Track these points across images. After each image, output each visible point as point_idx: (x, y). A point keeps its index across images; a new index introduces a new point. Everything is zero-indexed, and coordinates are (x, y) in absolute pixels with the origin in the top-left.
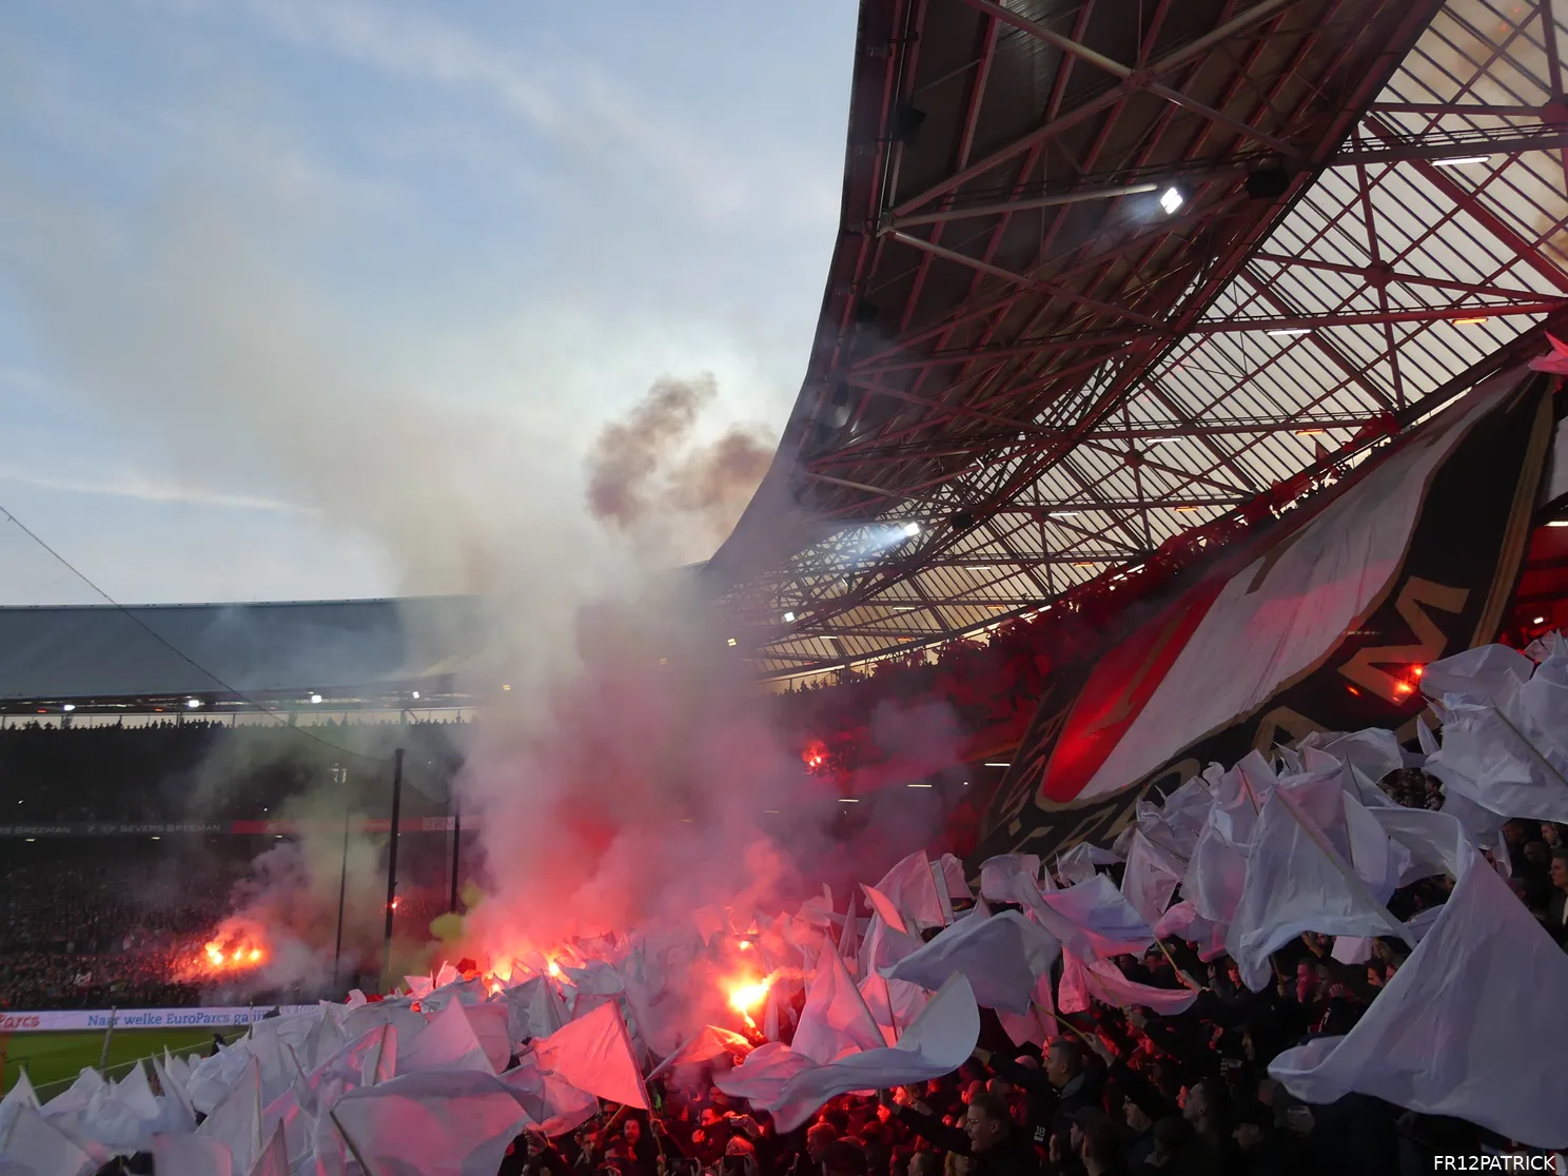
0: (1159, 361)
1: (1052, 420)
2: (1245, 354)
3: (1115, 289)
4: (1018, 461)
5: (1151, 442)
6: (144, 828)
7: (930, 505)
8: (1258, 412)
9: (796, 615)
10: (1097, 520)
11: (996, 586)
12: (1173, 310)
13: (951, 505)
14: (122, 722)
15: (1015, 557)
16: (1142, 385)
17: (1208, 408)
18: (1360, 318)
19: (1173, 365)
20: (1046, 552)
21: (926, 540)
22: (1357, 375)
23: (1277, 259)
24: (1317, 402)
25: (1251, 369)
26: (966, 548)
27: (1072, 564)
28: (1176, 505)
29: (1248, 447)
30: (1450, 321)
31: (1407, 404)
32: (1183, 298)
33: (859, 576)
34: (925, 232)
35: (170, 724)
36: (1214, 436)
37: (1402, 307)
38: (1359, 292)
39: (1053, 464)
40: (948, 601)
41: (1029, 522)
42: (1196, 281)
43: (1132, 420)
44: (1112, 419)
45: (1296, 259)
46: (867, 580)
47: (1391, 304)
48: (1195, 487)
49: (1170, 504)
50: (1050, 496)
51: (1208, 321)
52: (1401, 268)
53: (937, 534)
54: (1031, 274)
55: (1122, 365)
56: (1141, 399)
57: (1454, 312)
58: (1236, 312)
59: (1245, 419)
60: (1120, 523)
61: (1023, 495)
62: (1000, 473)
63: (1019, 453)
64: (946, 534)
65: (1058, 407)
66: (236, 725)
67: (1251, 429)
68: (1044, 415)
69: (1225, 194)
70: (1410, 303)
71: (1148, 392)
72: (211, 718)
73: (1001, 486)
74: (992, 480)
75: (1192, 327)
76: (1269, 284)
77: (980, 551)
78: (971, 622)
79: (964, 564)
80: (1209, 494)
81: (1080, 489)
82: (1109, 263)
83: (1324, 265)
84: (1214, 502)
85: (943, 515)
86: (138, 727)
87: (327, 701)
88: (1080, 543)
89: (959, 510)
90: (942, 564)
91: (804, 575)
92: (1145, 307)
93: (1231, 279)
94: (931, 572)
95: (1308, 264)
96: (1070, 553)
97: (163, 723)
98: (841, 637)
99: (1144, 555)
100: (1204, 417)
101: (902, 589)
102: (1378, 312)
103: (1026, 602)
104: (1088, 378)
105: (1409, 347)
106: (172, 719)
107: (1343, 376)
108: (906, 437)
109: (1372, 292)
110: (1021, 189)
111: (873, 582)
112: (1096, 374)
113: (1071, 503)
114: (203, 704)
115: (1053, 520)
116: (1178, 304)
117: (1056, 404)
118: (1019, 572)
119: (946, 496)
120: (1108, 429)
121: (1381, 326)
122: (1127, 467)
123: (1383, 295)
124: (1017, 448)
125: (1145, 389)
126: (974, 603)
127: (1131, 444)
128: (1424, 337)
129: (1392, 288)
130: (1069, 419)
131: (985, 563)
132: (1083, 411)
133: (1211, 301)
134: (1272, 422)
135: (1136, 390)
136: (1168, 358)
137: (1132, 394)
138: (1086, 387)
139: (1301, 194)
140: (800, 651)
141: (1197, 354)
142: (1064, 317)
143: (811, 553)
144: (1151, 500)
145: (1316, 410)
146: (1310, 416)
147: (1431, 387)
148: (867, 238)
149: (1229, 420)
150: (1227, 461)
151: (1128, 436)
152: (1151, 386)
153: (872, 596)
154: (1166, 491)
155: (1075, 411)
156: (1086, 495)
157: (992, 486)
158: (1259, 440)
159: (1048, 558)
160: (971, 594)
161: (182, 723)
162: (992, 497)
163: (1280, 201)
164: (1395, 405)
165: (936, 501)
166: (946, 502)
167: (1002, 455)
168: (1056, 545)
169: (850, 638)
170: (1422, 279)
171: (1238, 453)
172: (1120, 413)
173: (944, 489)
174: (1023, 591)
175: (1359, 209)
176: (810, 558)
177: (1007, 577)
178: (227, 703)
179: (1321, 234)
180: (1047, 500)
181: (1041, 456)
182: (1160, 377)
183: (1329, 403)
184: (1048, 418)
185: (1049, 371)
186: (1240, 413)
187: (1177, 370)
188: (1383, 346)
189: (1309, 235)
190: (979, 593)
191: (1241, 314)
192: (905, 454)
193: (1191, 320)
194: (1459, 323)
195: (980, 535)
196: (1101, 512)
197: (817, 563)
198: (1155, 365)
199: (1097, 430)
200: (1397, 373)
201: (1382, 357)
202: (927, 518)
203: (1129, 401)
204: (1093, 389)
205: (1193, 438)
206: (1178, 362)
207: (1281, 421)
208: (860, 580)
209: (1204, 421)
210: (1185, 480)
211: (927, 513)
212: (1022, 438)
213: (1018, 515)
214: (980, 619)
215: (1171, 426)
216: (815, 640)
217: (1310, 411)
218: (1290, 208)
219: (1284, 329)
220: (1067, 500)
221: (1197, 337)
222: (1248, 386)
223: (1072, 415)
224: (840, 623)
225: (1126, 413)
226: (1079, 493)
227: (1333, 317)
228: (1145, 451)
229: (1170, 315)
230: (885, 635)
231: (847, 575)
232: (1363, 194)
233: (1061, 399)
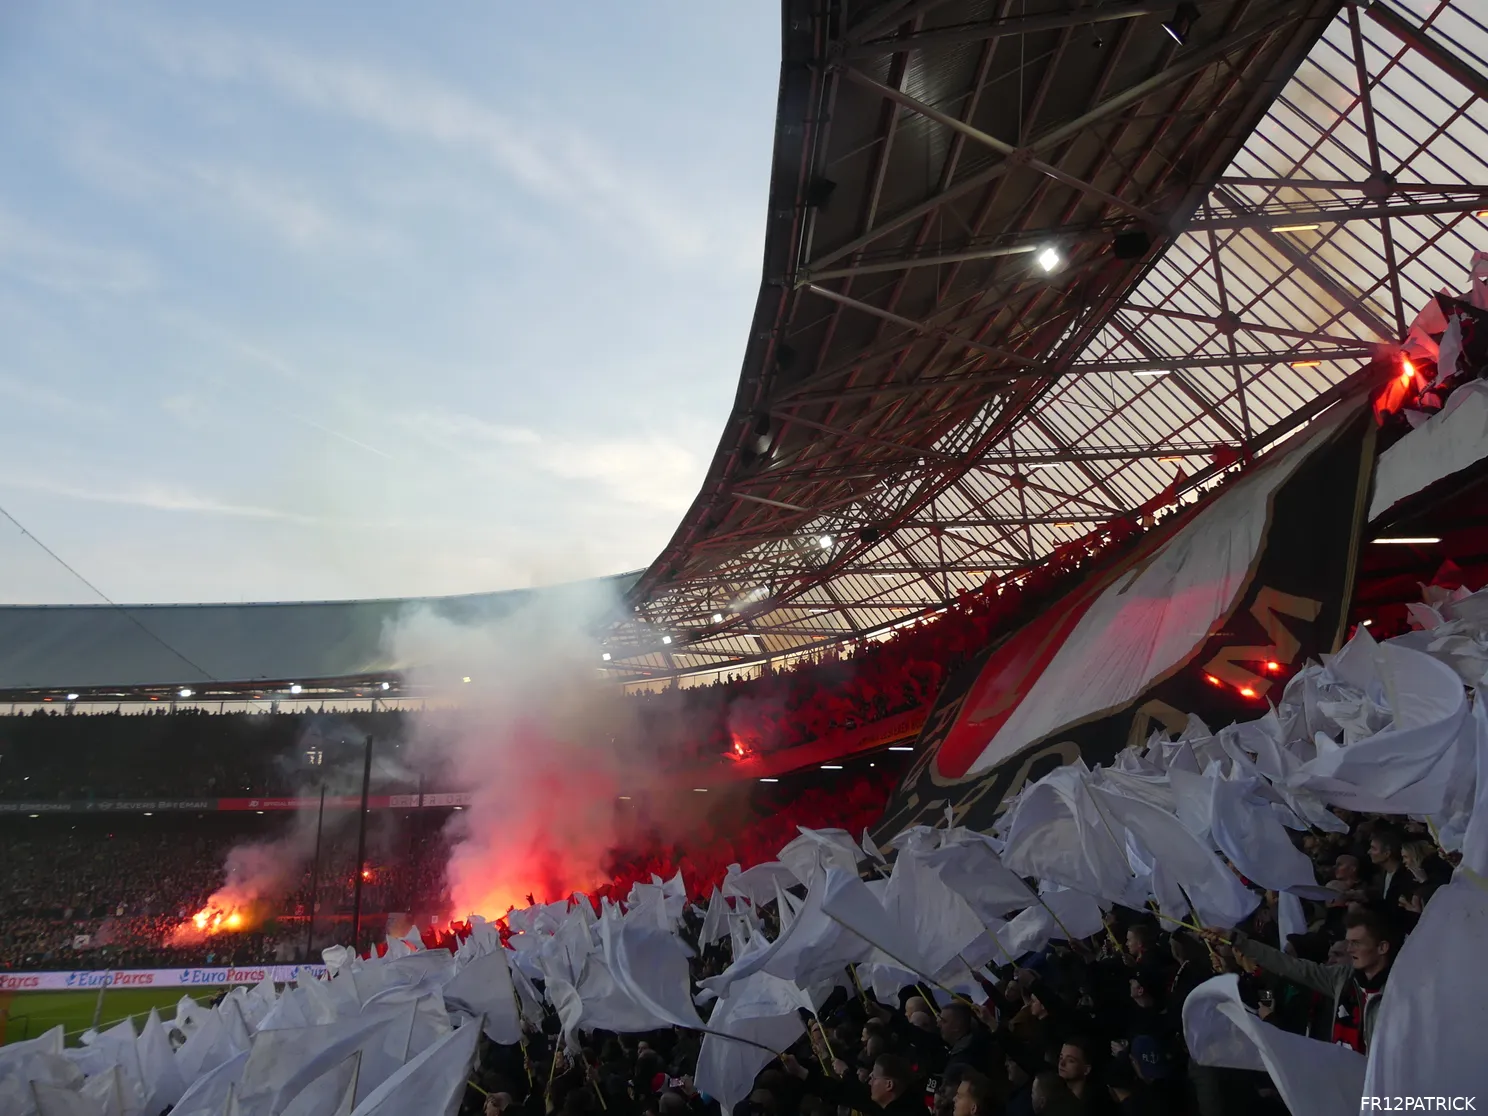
0: (1040, 396)
1: (947, 447)
2: (1114, 391)
3: (1002, 335)
4: (918, 482)
5: (1033, 467)
6: (138, 806)
7: (841, 521)
8: (1126, 442)
9: (724, 616)
10: (986, 534)
11: (891, 594)
12: (1052, 353)
13: (860, 521)
14: (121, 710)
15: (915, 566)
16: (1025, 418)
17: (1083, 438)
18: (1213, 361)
19: (1052, 400)
20: (942, 563)
21: (838, 551)
22: (1211, 410)
23: (1141, 309)
24: (1176, 433)
25: (1120, 403)
26: (873, 558)
27: (965, 572)
28: (1056, 521)
29: (1117, 471)
30: (1289, 364)
31: (1254, 434)
32: (1060, 342)
33: (779, 583)
34: (837, 285)
35: (164, 711)
36: (1089, 462)
37: (1248, 352)
38: (1211, 338)
39: (949, 486)
40: (857, 604)
41: (928, 536)
42: (1072, 327)
43: (1017, 448)
44: (1000, 447)
45: (1157, 310)
46: (786, 586)
47: (1239, 349)
48: (1071, 505)
49: (1050, 521)
50: (946, 513)
51: (1082, 363)
52: (1246, 318)
53: (848, 546)
54: (928, 321)
55: (1008, 400)
56: (1024, 429)
57: (1291, 357)
58: (1106, 355)
59: (1116, 447)
60: (1007, 537)
61: (922, 512)
62: (902, 493)
63: (918, 476)
64: (855, 546)
65: (953, 436)
66: (224, 713)
67: (1120, 456)
68: (940, 442)
69: (1097, 251)
70: (1256, 348)
71: (1030, 423)
72: (201, 706)
73: (903, 504)
74: (895, 499)
75: (1067, 368)
76: (1134, 330)
77: (885, 561)
78: (877, 623)
79: (871, 572)
80: (1084, 512)
81: (972, 507)
82: (996, 312)
83: (1181, 314)
84: (1088, 519)
85: (853, 529)
86: (140, 714)
87: (306, 691)
88: (972, 554)
89: (867, 525)
90: (852, 572)
91: (730, 581)
92: (1028, 349)
93: (1102, 326)
94: (842, 579)
95: (1167, 314)
96: (964, 563)
97: (158, 711)
98: (763, 636)
99: (1028, 565)
100: (1080, 445)
101: (817, 594)
102: (1228, 356)
103: (924, 605)
104: (979, 411)
105: (1255, 386)
106: (166, 707)
107: (1199, 410)
108: (820, 462)
109: (1222, 339)
110: (919, 249)
111: (791, 587)
112: (986, 407)
113: (964, 519)
114: (194, 693)
115: (948, 534)
116: (1057, 347)
117: (950, 433)
118: (919, 579)
119: (856, 513)
120: (996, 456)
121: (1230, 368)
122: (1013, 489)
123: (1232, 341)
124: (917, 472)
125: (1027, 421)
126: (879, 606)
127: (1016, 469)
128: (1267, 377)
129: (1240, 334)
130: (962, 446)
131: (890, 572)
132: (975, 440)
133: (1085, 345)
134: (1138, 450)
135: (1020, 422)
136: (1048, 394)
137: (1017, 425)
138: (977, 419)
139: (1161, 255)
140: (728, 648)
141: (1073, 390)
142: (958, 357)
143: (737, 562)
144: (1034, 517)
145: (1175, 440)
146: (1171, 445)
147: (1274, 421)
148: (786, 289)
149: (1101, 448)
150: (1099, 483)
151: (1014, 462)
152: (1033, 418)
153: (790, 600)
154: (1047, 509)
155: (968, 440)
156: (977, 512)
157: (896, 504)
158: (1126, 465)
159: (945, 567)
160: (877, 599)
161: (175, 711)
162: (896, 514)
163: (1142, 260)
164: (1243, 436)
165: (846, 518)
166: (856, 518)
167: (904, 477)
168: (951, 556)
169: (771, 636)
170: (1265, 328)
171: (1109, 477)
172: (1007, 441)
173: (854, 507)
174: (923, 596)
175: (1210, 267)
176: (736, 567)
177: (908, 584)
178: (215, 693)
179: (1178, 288)
180: (943, 517)
181: (938, 479)
182: (1041, 410)
183: (1186, 434)
184: (944, 446)
185: (945, 405)
186: (1111, 443)
187: (1056, 404)
188: (1232, 385)
189: (1168, 289)
190: (884, 597)
191: (1110, 357)
192: (820, 476)
193: (1067, 362)
194: (1297, 366)
195: (885, 547)
196: (991, 527)
197: (742, 571)
198: (1037, 400)
199: (987, 456)
200: (1245, 408)
201: (1232, 394)
202: (839, 532)
203: (1014, 431)
204: (983, 420)
205: (1070, 463)
206: (1056, 397)
207: (1145, 449)
208: (780, 586)
209: (1079, 449)
210: (1063, 500)
211: (839, 528)
212: (921, 463)
213: (919, 530)
214: (885, 620)
215: (1052, 454)
216: (740, 638)
217: (1171, 441)
218: (1152, 266)
219: (1148, 370)
220: (960, 517)
221: (1073, 376)
222: (1117, 418)
223: (965, 443)
224: (762, 624)
225: (1012, 441)
226: (972, 511)
227: (1190, 360)
228: (1028, 475)
229: (1049, 356)
230: (801, 634)
231: (768, 582)
232: (1214, 255)
233: (955, 429)
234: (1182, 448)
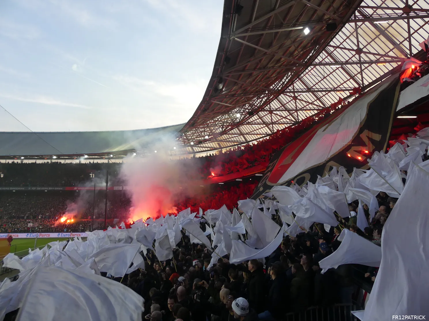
0: (302, 73)
1: (274, 88)
2: (324, 71)
3: (292, 54)
4: (266, 98)
5: (299, 94)
6: (43, 189)
7: (243, 109)
8: (327, 87)
9: (209, 137)
10: (285, 114)
11: (257, 131)
12: (306, 60)
13: (248, 109)
14: (36, 162)
15: (264, 123)
16: (298, 79)
17: (314, 85)
18: (354, 63)
20: (272, 122)
21: (242, 118)
22: (352, 78)
23: (333, 47)
24: (342, 84)
25: (326, 75)
26: (252, 120)
27: (278, 125)
28: (305, 110)
29: (324, 95)
30: (376, 64)
31: (364, 85)
32: (309, 57)
33: (224, 127)
34: (243, 38)
35: (49, 162)
36: (316, 93)
37: (365, 60)
38: (354, 56)
39: (274, 99)
40: (247, 134)
41: (268, 114)
42: (312, 52)
43: (295, 88)
44: (290, 88)
45: (338, 47)
46: (226, 128)
47: (362, 59)
48: (310, 105)
49: (304, 110)
50: (273, 107)
51: (315, 63)
52: (365, 50)
53: (245, 117)
54: (270, 49)
55: (293, 74)
56: (297, 83)
57: (377, 62)
58: (322, 61)
59: (324, 88)
60: (291, 114)
61: (267, 107)
62: (261, 101)
63: (266, 96)
64: (247, 117)
65: (276, 84)
66: (66, 163)
67: (325, 91)
68: (272, 86)
69: (320, 30)
70: (367, 59)
71: (299, 81)
72: (59, 161)
73: (261, 105)
74: (259, 103)
75: (311, 64)
76: (331, 53)
77: (255, 121)
78: (253, 139)
79: (251, 124)
80: (314, 107)
81: (281, 106)
82: (290, 47)
83: (345, 48)
84: (315, 109)
85: (246, 112)
86: (42, 163)
87: (89, 157)
88: (281, 119)
89: (250, 111)
90: (246, 124)
91: (211, 126)
92: (299, 59)
93: (321, 52)
94: (243, 126)
95: (341, 48)
96: (278, 122)
97: (47, 162)
98: (220, 143)
99: (297, 122)
100: (313, 88)
101: (236, 130)
102: (358, 61)
103: (267, 134)
104: (284, 77)
105: (366, 71)
106: (49, 161)
107: (349, 78)
108: (237, 92)
109: (357, 56)
110: (268, 27)
111: (228, 128)
112: (286, 76)
113: (279, 109)
114: (57, 157)
115: (274, 113)
116: (308, 58)
117: (275, 84)
118: (265, 127)
119: (247, 107)
120: (289, 91)
121: (359, 65)
122: (293, 100)
123: (360, 57)
124: (265, 95)
125: (298, 80)
126: (253, 134)
127: (294, 94)
128: (370, 68)
129: (362, 55)
130: (279, 88)
131: (257, 124)
132: (283, 86)
133: (316, 58)
134: (330, 89)
135: (296, 80)
136: (305, 72)
137: (295, 81)
138: (283, 79)
139: (340, 30)
140: (210, 146)
141: (312, 71)
142: (278, 61)
143: (213, 121)
144: (299, 109)
145: (341, 86)
146: (340, 88)
147: (371, 81)
148: (228, 39)
149: (319, 89)
150: (318, 99)
151: (294, 92)
152: (300, 79)
153: (228, 132)
154: (303, 106)
155: (281, 86)
156: (282, 107)
157: (259, 105)
158: (327, 94)
159: (273, 123)
160: (253, 132)
161: (52, 162)
162: (259, 108)
163: (335, 32)
164: (361, 85)
165: (244, 108)
166: (247, 108)
167: (261, 97)
168: (275, 120)
169: (222, 143)
170: (370, 53)
171: (321, 97)
172: (292, 86)
173: (247, 105)
174: (266, 131)
175: (355, 34)
176: (212, 122)
177: (262, 128)
178: (63, 157)
179: (345, 40)
180: (273, 108)
181: (271, 97)
182: (302, 77)
183: (345, 85)
184: (273, 87)
185: (274, 75)
186: (323, 87)
187: (307, 75)
188: (359, 70)
189: (342, 41)
190: (255, 132)
191: (324, 61)
192: (237, 96)
193: (310, 63)
194: (379, 65)
195: (255, 117)
196: (286, 112)
197: (214, 124)
198: (301, 74)
199: (286, 91)
200: (362, 77)
201: (359, 73)
202: (242, 113)
203: (294, 83)
204: (285, 80)
205: (310, 93)
206: (307, 73)
207: (332, 89)
208: (225, 128)
209: (313, 89)
210: (308, 104)
211: (242, 111)
212: (267, 92)
213: (265, 112)
214: (255, 138)
215: (305, 90)
216: (213, 143)
217: (340, 87)
218: (337, 33)
219: (335, 65)
220: (278, 109)
221: (312, 67)
222: (325, 80)
223: (280, 87)
224: (220, 139)
225: (293, 86)
226: (281, 107)
227: (347, 63)
228: (298, 96)
229: (305, 61)
230: (231, 142)
231: (221, 127)
232: (356, 30)
233: (277, 82)
234: (343, 89)
